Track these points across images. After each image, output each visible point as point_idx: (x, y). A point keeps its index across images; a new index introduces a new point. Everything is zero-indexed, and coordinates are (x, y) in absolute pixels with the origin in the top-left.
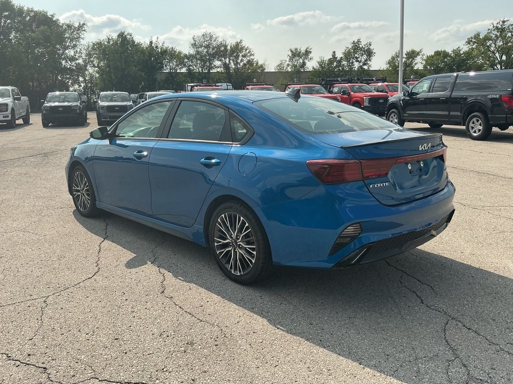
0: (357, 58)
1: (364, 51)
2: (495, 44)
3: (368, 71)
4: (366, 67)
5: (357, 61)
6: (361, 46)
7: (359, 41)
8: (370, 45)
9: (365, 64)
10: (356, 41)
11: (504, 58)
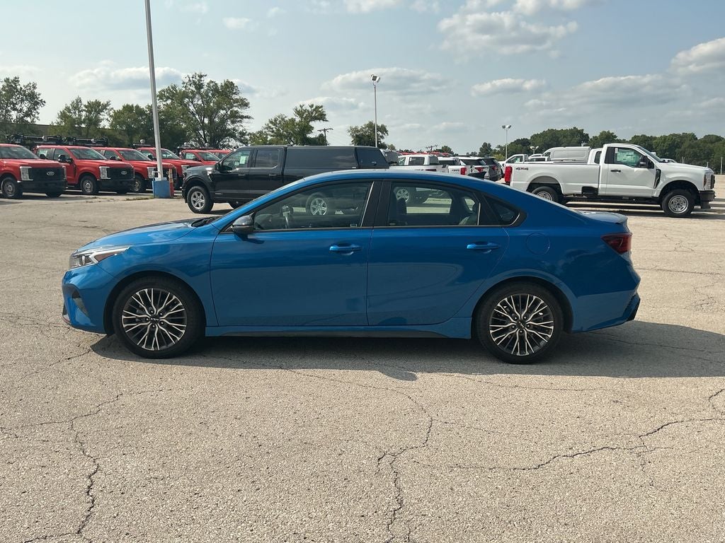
0: (14, 104)
1: (24, 95)
2: (192, 103)
3: (32, 125)
4: (29, 119)
5: (15, 109)
6: (18, 87)
7: (16, 81)
8: (34, 88)
9: (27, 115)
10: (12, 78)
11: (206, 121)
